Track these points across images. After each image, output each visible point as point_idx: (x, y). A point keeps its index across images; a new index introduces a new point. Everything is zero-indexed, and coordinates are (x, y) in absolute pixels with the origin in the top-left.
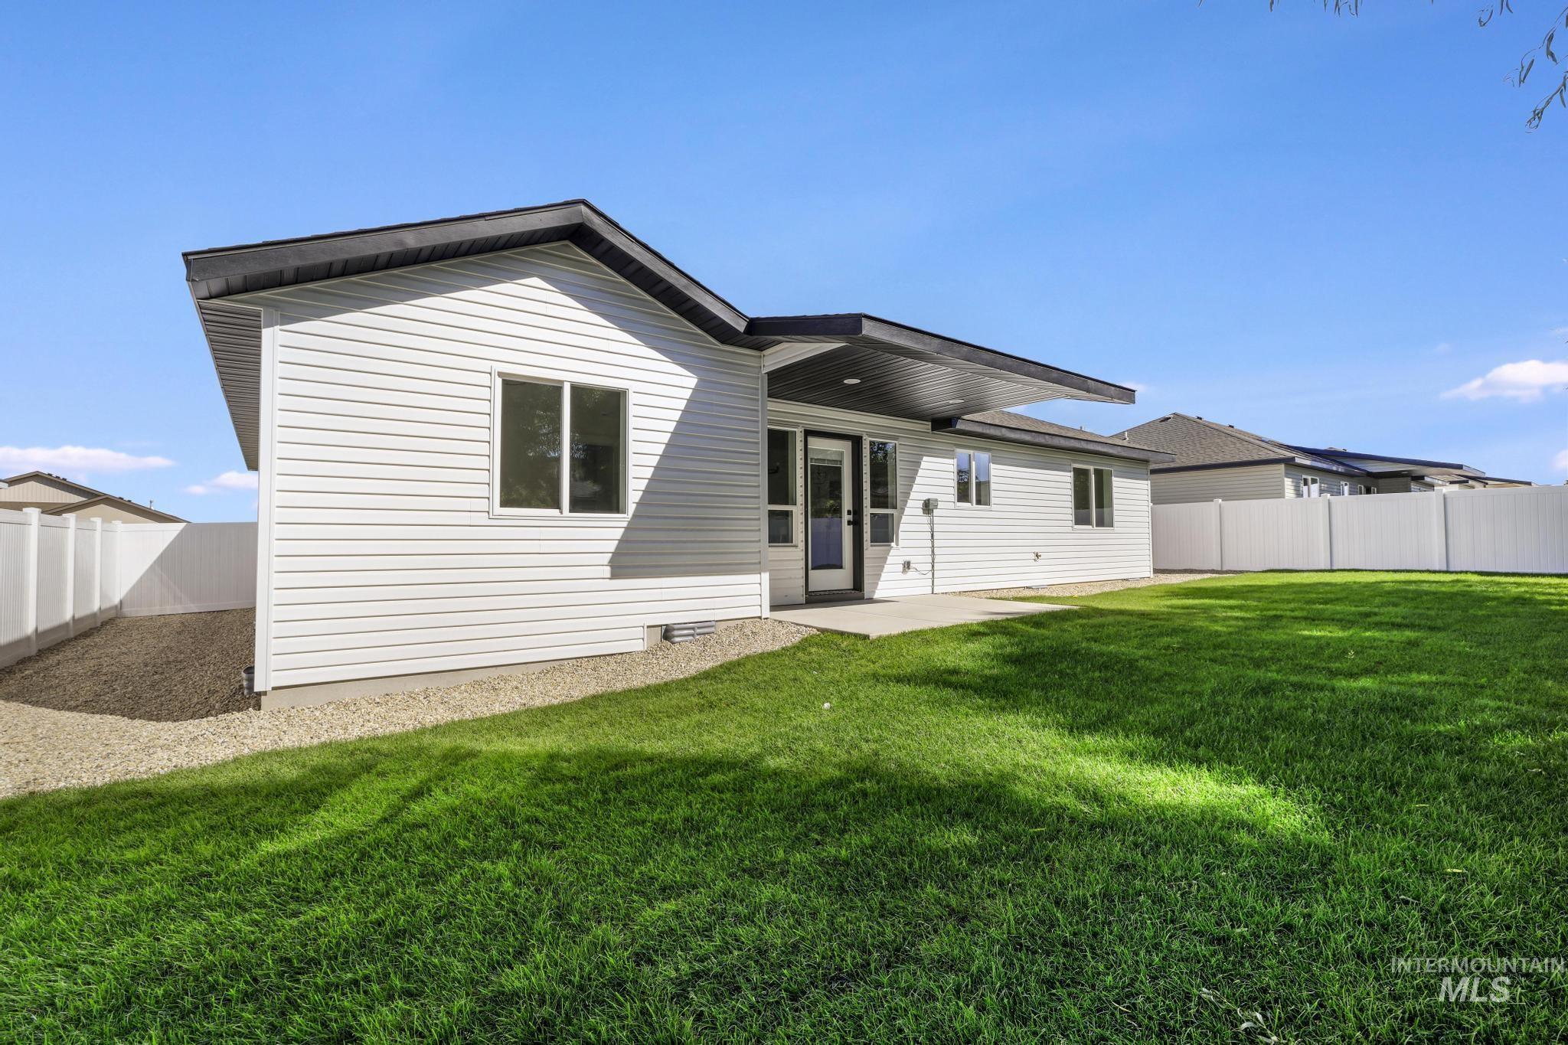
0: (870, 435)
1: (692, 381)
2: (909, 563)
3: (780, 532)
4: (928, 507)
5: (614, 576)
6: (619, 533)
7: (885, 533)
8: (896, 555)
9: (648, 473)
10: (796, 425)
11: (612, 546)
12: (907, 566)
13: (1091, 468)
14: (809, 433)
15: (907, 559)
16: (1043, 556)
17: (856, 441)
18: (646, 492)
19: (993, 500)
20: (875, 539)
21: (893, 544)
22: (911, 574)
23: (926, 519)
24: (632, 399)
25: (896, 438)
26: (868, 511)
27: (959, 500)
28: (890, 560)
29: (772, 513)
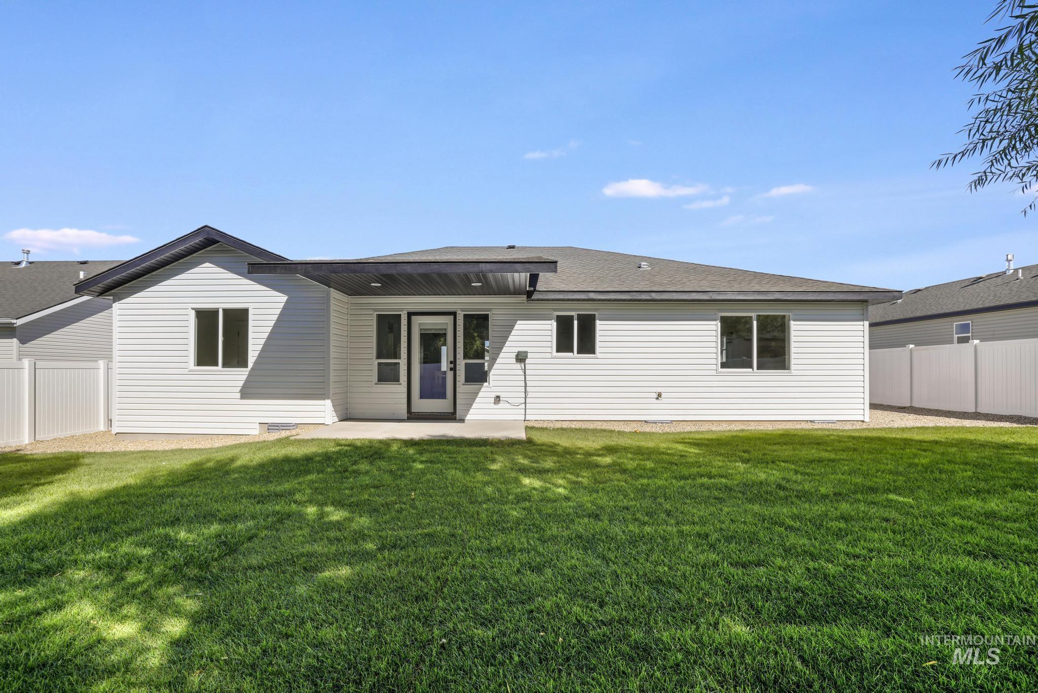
0: (462, 310)
1: (284, 298)
2: (498, 397)
3: (387, 375)
4: (521, 358)
5: (242, 398)
6: (244, 378)
7: (478, 376)
8: (486, 392)
9: (260, 347)
10: (402, 310)
11: (241, 384)
12: (498, 399)
13: (754, 315)
14: (410, 315)
15: (498, 394)
17: (454, 314)
18: (259, 357)
19: (599, 351)
20: (469, 379)
21: (486, 384)
22: (500, 405)
23: (518, 366)
24: (251, 312)
25: (496, 310)
26: (462, 361)
27: (559, 350)
28: (481, 394)
29: (379, 364)
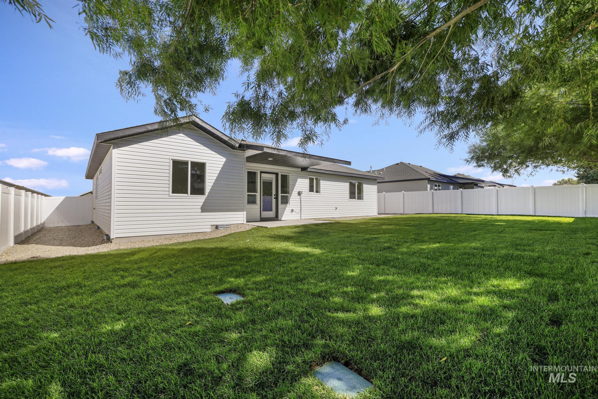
0: (281, 172)
1: (224, 160)
2: (293, 210)
3: (252, 201)
4: (299, 194)
5: (202, 212)
6: (203, 200)
7: (285, 201)
8: (289, 208)
9: (212, 184)
10: (258, 170)
11: (201, 204)
12: (292, 211)
13: (356, 182)
14: (261, 172)
15: (292, 209)
16: (338, 208)
17: (277, 174)
18: (211, 190)
19: (321, 191)
20: (282, 203)
21: (288, 204)
22: (293, 213)
23: (299, 197)
24: (207, 165)
25: (289, 173)
26: (280, 195)
27: (310, 191)
28: (287, 209)
29: (248, 195)
